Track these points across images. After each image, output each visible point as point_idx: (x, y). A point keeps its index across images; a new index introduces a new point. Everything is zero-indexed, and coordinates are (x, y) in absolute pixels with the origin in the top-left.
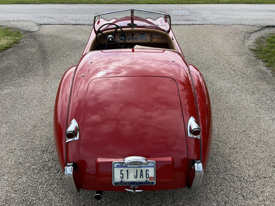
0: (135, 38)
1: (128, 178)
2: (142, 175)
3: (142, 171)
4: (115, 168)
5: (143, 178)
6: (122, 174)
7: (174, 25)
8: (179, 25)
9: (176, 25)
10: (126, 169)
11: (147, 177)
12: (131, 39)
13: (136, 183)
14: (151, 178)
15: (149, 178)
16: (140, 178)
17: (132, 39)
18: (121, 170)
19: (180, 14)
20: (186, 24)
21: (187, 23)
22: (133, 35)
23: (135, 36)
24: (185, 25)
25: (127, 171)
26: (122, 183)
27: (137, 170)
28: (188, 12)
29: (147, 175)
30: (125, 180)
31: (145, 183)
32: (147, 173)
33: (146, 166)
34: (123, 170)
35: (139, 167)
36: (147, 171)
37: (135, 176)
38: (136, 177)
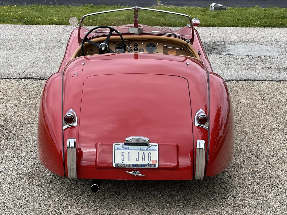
0: (139, 49)
1: (129, 161)
2: (144, 158)
3: (144, 153)
4: (116, 149)
5: (145, 161)
6: (123, 156)
7: (241, 80)
8: (255, 80)
9: (248, 80)
10: (127, 151)
11: (150, 160)
12: (133, 50)
13: (137, 165)
14: (153, 161)
15: (151, 161)
16: (142, 161)
17: (135, 50)
18: (122, 152)
19: (255, 54)
20: (274, 78)
21: (275, 75)
22: (136, 45)
23: (139, 47)
24: (271, 81)
25: (129, 153)
26: (123, 165)
27: (139, 152)
28: (276, 49)
29: (150, 158)
30: (126, 162)
31: (147, 166)
32: (150, 156)
33: (148, 149)
34: (124, 152)
35: (141, 150)
36: (150, 154)
37: (136, 158)
38: (137, 160)
